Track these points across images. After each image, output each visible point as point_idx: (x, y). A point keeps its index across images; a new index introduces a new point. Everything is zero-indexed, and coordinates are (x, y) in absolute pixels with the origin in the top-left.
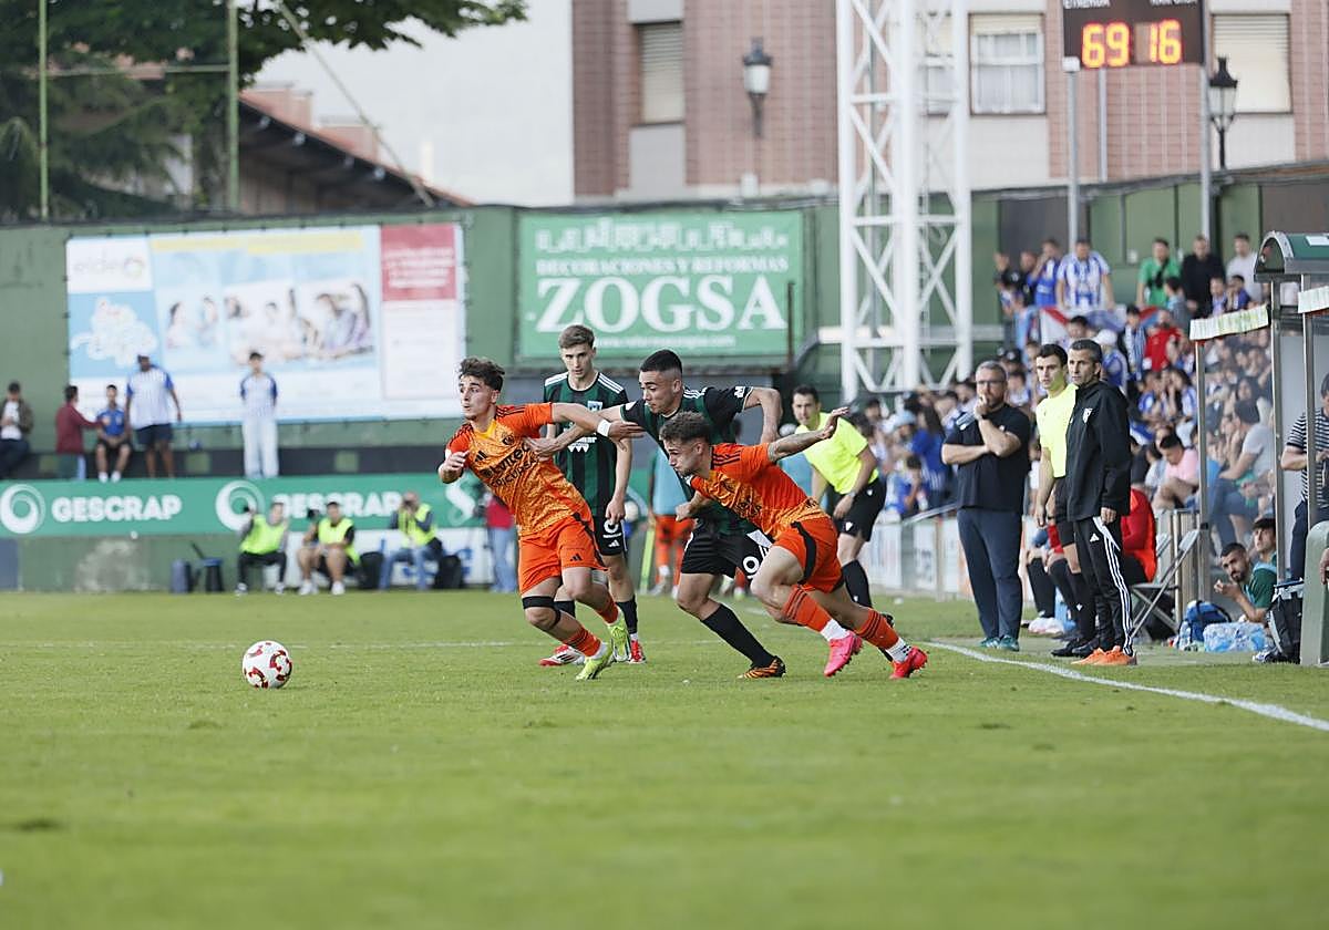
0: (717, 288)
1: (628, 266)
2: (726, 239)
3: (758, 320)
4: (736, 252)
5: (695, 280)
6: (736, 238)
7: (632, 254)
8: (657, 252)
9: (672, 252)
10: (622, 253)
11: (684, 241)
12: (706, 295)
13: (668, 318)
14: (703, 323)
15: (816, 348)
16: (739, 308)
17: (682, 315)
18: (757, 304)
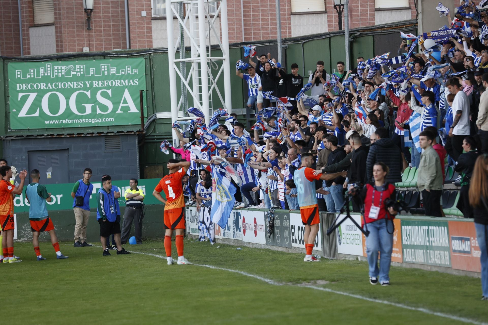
0: (104, 95)
1: (61, 85)
2: (108, 70)
3: (126, 109)
4: (113, 77)
5: (94, 91)
6: (113, 71)
7: (62, 79)
8: (75, 78)
9: (82, 78)
10: (58, 79)
11: (88, 73)
12: (99, 98)
13: (81, 109)
14: (99, 111)
15: (155, 121)
16: (116, 104)
17: (88, 108)
18: (125, 102)
